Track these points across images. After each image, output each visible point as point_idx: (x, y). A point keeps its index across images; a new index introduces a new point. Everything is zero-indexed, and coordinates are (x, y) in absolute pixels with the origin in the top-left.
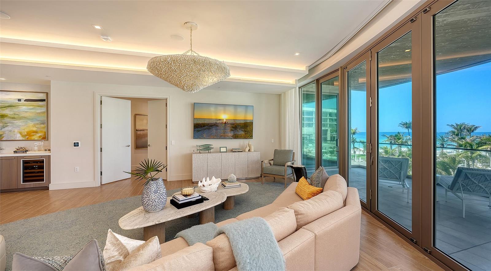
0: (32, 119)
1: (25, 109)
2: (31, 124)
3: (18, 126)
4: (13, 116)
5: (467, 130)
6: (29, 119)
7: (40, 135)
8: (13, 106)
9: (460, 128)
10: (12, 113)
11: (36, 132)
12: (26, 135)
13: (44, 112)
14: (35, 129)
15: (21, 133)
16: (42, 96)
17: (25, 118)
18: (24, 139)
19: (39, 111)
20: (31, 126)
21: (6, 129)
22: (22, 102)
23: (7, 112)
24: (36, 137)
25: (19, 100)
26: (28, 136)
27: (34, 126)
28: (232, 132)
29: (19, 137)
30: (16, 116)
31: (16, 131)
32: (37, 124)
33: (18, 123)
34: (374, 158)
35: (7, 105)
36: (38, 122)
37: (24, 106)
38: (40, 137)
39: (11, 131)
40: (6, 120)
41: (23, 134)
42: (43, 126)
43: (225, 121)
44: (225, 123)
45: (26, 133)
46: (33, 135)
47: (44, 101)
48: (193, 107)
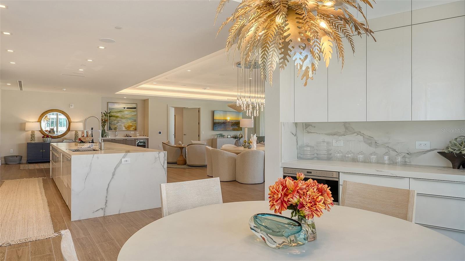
0: (130, 119)
1: (127, 113)
2: (130, 121)
3: (124, 123)
4: (121, 117)
6: (129, 119)
7: (134, 127)
8: (122, 111)
10: (121, 115)
11: (132, 126)
12: (127, 128)
13: (136, 115)
14: (131, 124)
15: (125, 127)
16: (134, 106)
17: (127, 118)
18: (126, 130)
19: (133, 114)
20: (129, 123)
21: (118, 124)
22: (126, 108)
23: (119, 114)
24: (132, 129)
25: (124, 108)
26: (128, 128)
27: (131, 122)
28: (232, 127)
29: (124, 129)
30: (123, 117)
31: (123, 125)
32: (132, 121)
33: (124, 121)
35: (119, 111)
36: (133, 120)
37: (126, 111)
38: (133, 129)
39: (120, 125)
40: (119, 119)
41: (126, 127)
42: (135, 122)
43: (228, 120)
44: (229, 122)
45: (127, 127)
46: (130, 128)
47: (135, 108)
48: (213, 113)
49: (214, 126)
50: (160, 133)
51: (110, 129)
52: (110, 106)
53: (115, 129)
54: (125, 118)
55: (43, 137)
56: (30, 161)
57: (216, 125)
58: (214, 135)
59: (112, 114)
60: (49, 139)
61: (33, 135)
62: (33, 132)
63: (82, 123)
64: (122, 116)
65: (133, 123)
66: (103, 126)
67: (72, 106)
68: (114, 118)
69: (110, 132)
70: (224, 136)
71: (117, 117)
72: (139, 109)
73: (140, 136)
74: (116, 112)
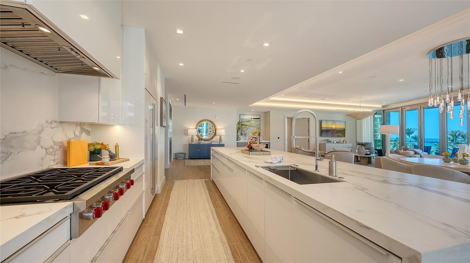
1: (253, 122)
2: (255, 129)
3: (251, 130)
5: (462, 136)
6: (254, 127)
8: (249, 121)
9: (455, 135)
11: (257, 132)
12: (253, 134)
13: (259, 124)
14: (256, 131)
15: (252, 133)
16: (258, 117)
17: (253, 126)
19: (258, 123)
21: (247, 130)
22: (252, 119)
23: (247, 123)
25: (251, 119)
28: (337, 134)
31: (250, 132)
34: (422, 143)
35: (247, 121)
36: (257, 128)
39: (248, 132)
40: (247, 127)
42: (259, 130)
43: (334, 128)
46: (256, 134)
47: (259, 119)
48: (321, 122)
49: (321, 133)
50: (279, 138)
51: (242, 134)
52: (242, 117)
53: (245, 134)
54: (252, 126)
55: (199, 140)
56: (191, 158)
57: (323, 132)
58: (322, 140)
59: (243, 123)
60: (202, 141)
61: (192, 138)
62: (192, 136)
63: (224, 130)
64: (250, 125)
65: (257, 130)
66: (238, 132)
67: (217, 117)
68: (244, 126)
69: (241, 137)
70: (331, 141)
71: (246, 125)
72: (262, 119)
73: (263, 140)
74: (246, 122)
